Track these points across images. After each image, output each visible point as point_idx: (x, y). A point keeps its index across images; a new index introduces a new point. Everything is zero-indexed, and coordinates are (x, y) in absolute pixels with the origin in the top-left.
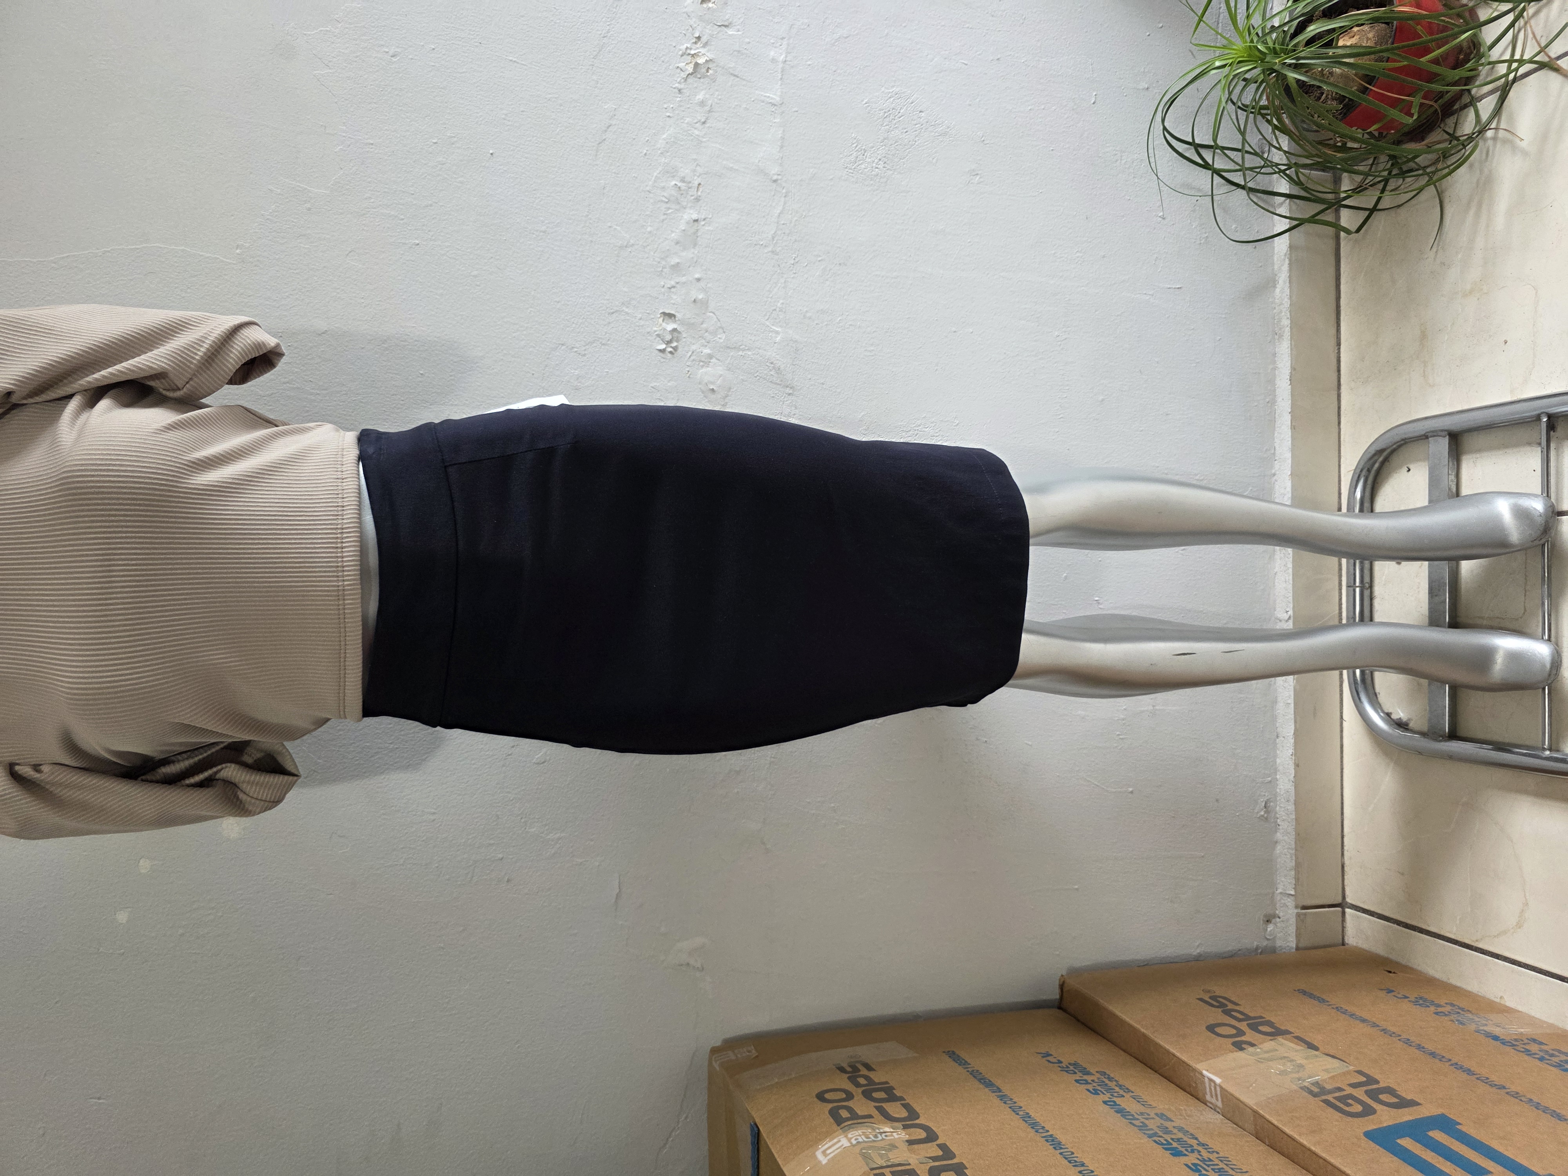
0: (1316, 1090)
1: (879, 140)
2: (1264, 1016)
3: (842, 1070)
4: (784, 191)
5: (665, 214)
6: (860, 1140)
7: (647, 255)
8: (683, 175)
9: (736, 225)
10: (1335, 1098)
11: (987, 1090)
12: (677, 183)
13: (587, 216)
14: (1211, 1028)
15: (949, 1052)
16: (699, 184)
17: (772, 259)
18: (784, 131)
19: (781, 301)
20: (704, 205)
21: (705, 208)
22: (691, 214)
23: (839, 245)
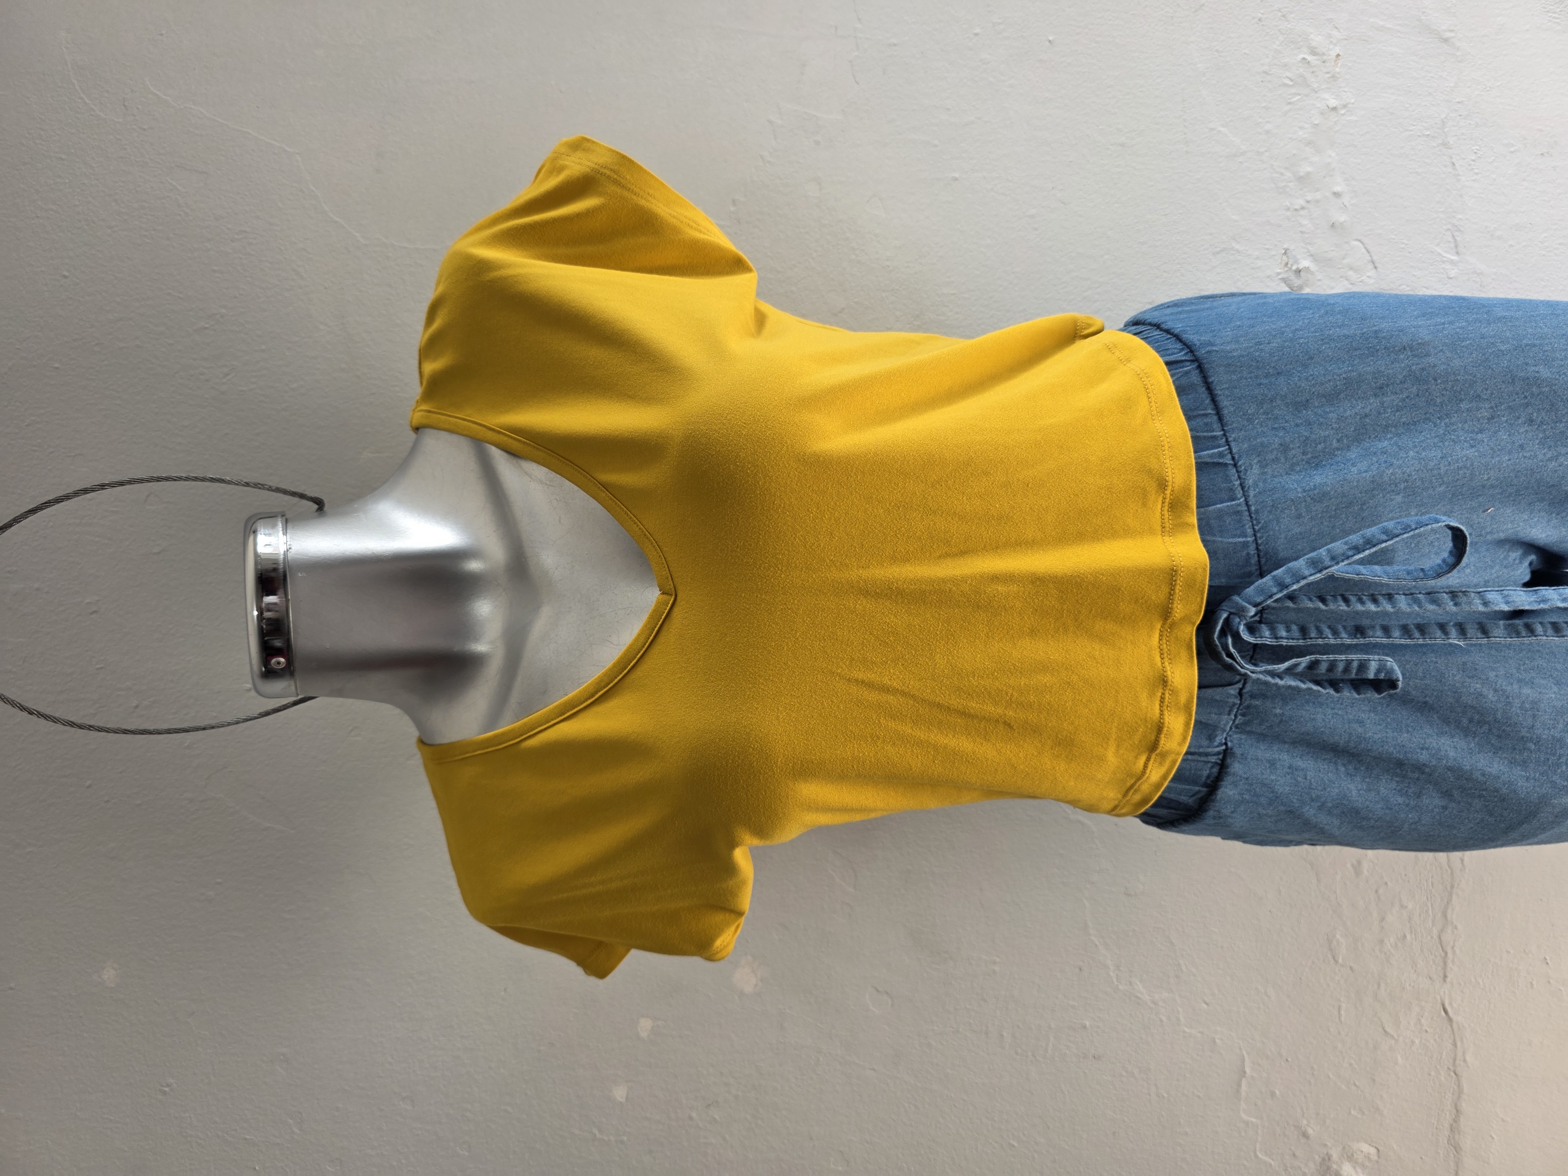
4: (1459, 53)
5: (1289, 103)
7: (1264, 166)
8: (1314, 44)
9: (1391, 110)
12: (1306, 56)
13: (1181, 116)
16: (1338, 55)
17: (1443, 155)
20: (1344, 84)
21: (1346, 89)
22: (1326, 99)
23: (1540, 127)
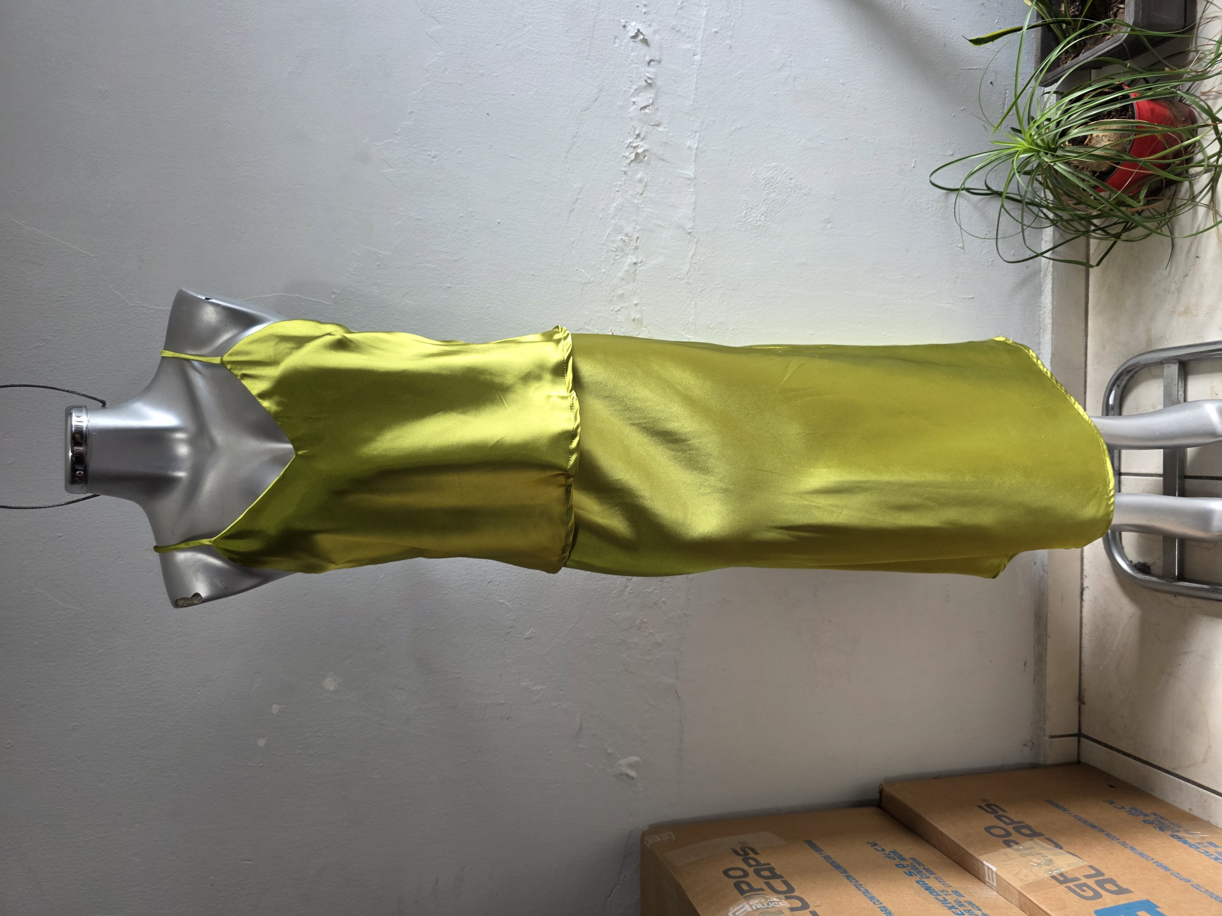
0: (1061, 878)
1: (762, 201)
2: (1024, 821)
3: (736, 853)
5: (614, 260)
6: (759, 907)
8: (626, 232)
9: (662, 265)
10: (1075, 885)
11: (837, 871)
12: (623, 237)
14: (988, 829)
15: (807, 841)
16: (638, 237)
18: (696, 197)
19: (692, 317)
20: (640, 252)
21: (641, 254)
22: (632, 259)
23: (733, 277)
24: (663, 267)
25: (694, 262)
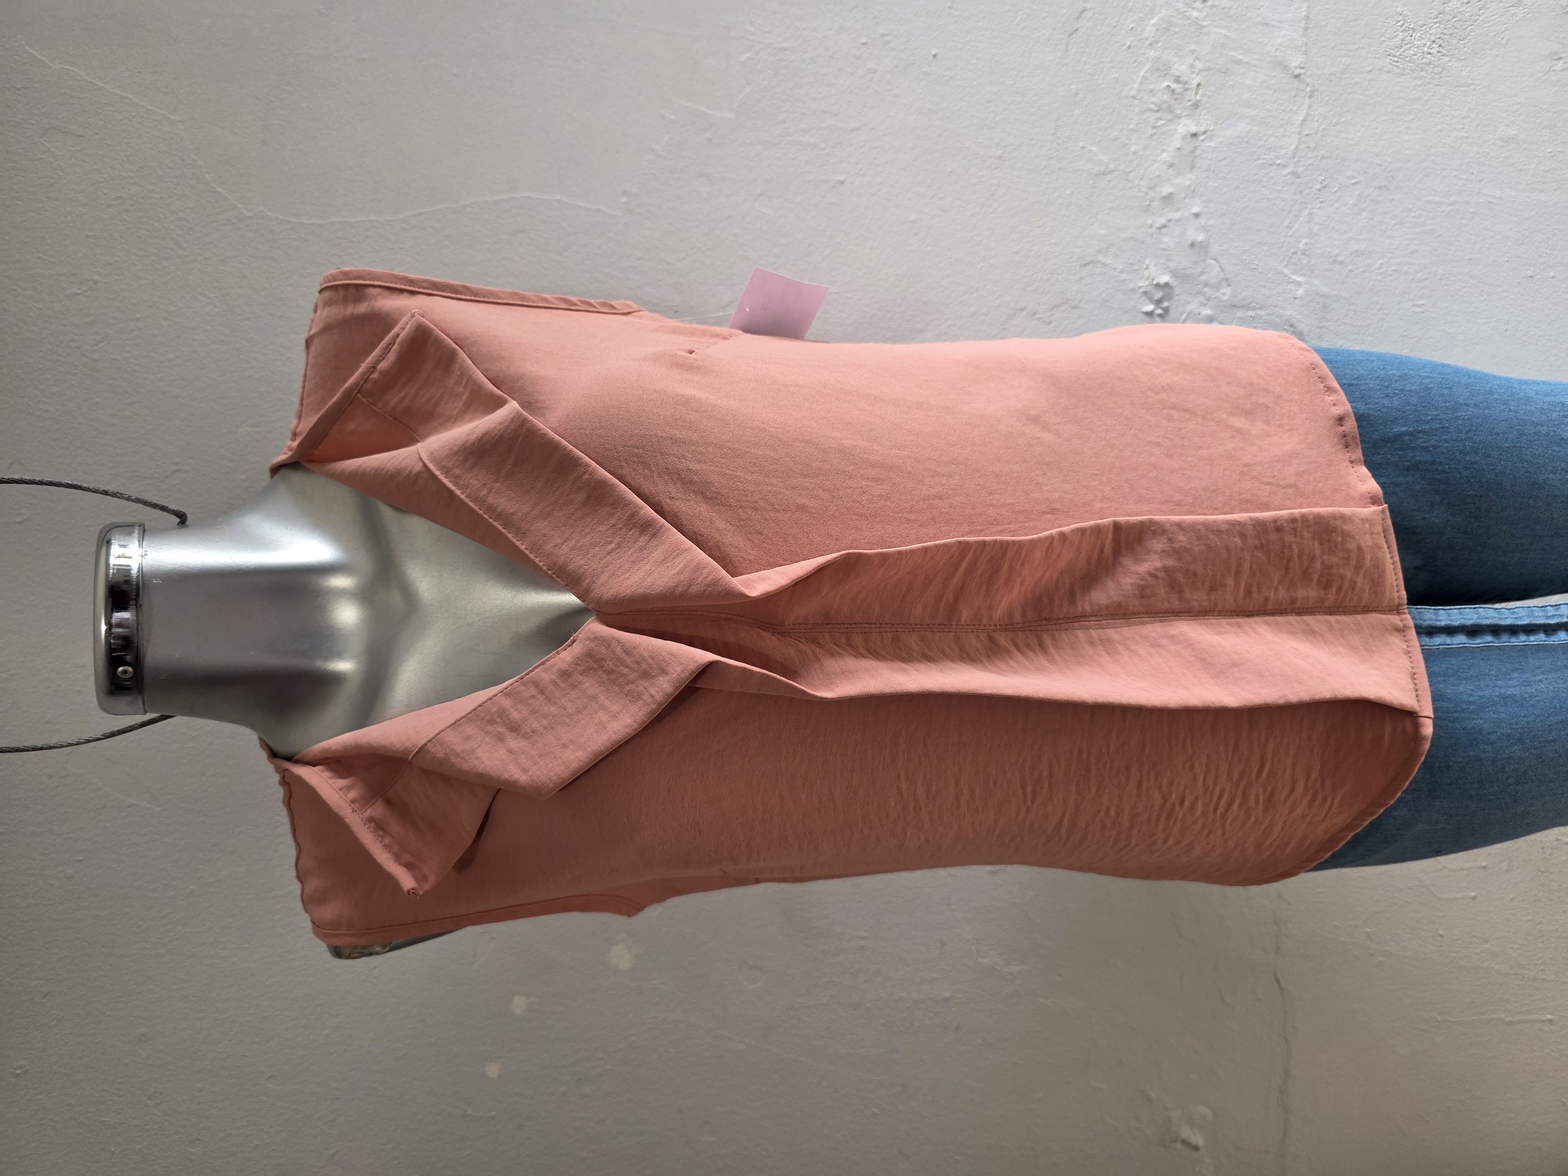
1: (1432, 16)
4: (1308, 89)
5: (1154, 127)
7: (1130, 185)
8: (1177, 73)
9: (1246, 139)
12: (1170, 84)
13: (1054, 134)
16: (1199, 85)
17: (1293, 183)
18: (1308, 7)
19: (1305, 241)
20: (1204, 113)
21: (1206, 117)
22: (1187, 126)
23: (1379, 162)
24: (1247, 142)
25: (1306, 132)
